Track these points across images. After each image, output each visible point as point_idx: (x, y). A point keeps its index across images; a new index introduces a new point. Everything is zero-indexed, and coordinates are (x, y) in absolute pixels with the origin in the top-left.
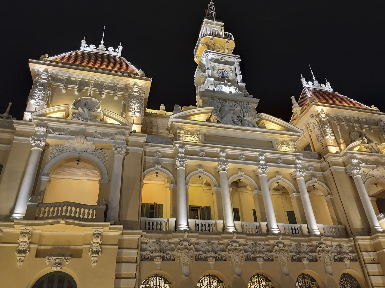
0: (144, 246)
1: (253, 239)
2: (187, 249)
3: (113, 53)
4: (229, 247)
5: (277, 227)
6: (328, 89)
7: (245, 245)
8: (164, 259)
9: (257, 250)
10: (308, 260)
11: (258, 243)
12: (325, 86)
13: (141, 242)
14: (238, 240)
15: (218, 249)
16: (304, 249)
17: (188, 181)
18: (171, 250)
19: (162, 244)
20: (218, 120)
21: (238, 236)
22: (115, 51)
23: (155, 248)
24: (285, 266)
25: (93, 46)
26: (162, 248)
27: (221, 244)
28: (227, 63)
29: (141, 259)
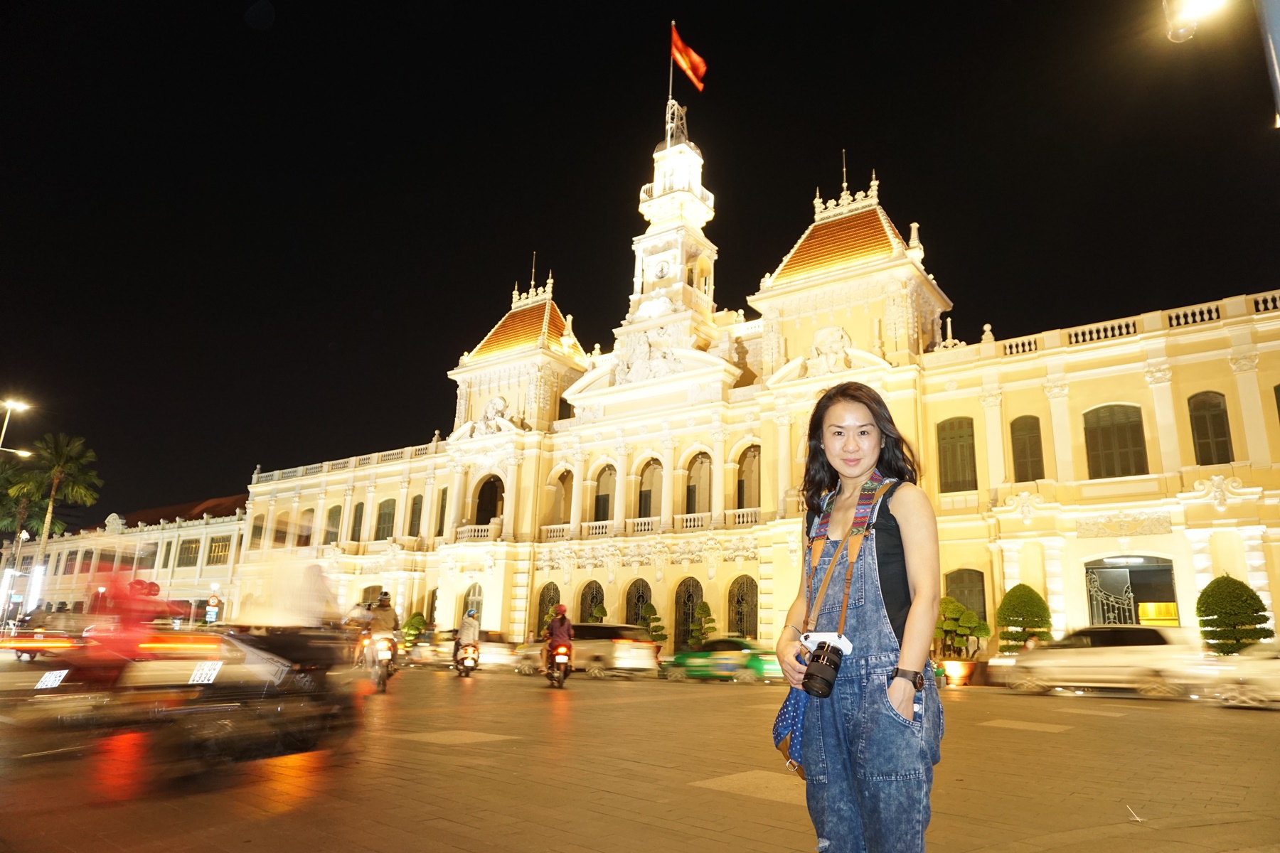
0: (540, 556)
1: (635, 541)
2: (568, 557)
3: (543, 295)
4: (607, 553)
5: (670, 522)
6: (869, 200)
7: (626, 548)
8: (553, 568)
9: (636, 553)
10: (689, 562)
11: (642, 543)
12: (864, 194)
13: (535, 553)
14: (615, 544)
15: (600, 555)
16: (693, 548)
17: (589, 476)
18: (559, 559)
19: (553, 553)
20: (623, 377)
21: (616, 538)
22: (544, 291)
23: (547, 557)
24: (661, 569)
25: (524, 295)
26: (553, 557)
27: (603, 549)
28: (668, 247)
29: (535, 568)
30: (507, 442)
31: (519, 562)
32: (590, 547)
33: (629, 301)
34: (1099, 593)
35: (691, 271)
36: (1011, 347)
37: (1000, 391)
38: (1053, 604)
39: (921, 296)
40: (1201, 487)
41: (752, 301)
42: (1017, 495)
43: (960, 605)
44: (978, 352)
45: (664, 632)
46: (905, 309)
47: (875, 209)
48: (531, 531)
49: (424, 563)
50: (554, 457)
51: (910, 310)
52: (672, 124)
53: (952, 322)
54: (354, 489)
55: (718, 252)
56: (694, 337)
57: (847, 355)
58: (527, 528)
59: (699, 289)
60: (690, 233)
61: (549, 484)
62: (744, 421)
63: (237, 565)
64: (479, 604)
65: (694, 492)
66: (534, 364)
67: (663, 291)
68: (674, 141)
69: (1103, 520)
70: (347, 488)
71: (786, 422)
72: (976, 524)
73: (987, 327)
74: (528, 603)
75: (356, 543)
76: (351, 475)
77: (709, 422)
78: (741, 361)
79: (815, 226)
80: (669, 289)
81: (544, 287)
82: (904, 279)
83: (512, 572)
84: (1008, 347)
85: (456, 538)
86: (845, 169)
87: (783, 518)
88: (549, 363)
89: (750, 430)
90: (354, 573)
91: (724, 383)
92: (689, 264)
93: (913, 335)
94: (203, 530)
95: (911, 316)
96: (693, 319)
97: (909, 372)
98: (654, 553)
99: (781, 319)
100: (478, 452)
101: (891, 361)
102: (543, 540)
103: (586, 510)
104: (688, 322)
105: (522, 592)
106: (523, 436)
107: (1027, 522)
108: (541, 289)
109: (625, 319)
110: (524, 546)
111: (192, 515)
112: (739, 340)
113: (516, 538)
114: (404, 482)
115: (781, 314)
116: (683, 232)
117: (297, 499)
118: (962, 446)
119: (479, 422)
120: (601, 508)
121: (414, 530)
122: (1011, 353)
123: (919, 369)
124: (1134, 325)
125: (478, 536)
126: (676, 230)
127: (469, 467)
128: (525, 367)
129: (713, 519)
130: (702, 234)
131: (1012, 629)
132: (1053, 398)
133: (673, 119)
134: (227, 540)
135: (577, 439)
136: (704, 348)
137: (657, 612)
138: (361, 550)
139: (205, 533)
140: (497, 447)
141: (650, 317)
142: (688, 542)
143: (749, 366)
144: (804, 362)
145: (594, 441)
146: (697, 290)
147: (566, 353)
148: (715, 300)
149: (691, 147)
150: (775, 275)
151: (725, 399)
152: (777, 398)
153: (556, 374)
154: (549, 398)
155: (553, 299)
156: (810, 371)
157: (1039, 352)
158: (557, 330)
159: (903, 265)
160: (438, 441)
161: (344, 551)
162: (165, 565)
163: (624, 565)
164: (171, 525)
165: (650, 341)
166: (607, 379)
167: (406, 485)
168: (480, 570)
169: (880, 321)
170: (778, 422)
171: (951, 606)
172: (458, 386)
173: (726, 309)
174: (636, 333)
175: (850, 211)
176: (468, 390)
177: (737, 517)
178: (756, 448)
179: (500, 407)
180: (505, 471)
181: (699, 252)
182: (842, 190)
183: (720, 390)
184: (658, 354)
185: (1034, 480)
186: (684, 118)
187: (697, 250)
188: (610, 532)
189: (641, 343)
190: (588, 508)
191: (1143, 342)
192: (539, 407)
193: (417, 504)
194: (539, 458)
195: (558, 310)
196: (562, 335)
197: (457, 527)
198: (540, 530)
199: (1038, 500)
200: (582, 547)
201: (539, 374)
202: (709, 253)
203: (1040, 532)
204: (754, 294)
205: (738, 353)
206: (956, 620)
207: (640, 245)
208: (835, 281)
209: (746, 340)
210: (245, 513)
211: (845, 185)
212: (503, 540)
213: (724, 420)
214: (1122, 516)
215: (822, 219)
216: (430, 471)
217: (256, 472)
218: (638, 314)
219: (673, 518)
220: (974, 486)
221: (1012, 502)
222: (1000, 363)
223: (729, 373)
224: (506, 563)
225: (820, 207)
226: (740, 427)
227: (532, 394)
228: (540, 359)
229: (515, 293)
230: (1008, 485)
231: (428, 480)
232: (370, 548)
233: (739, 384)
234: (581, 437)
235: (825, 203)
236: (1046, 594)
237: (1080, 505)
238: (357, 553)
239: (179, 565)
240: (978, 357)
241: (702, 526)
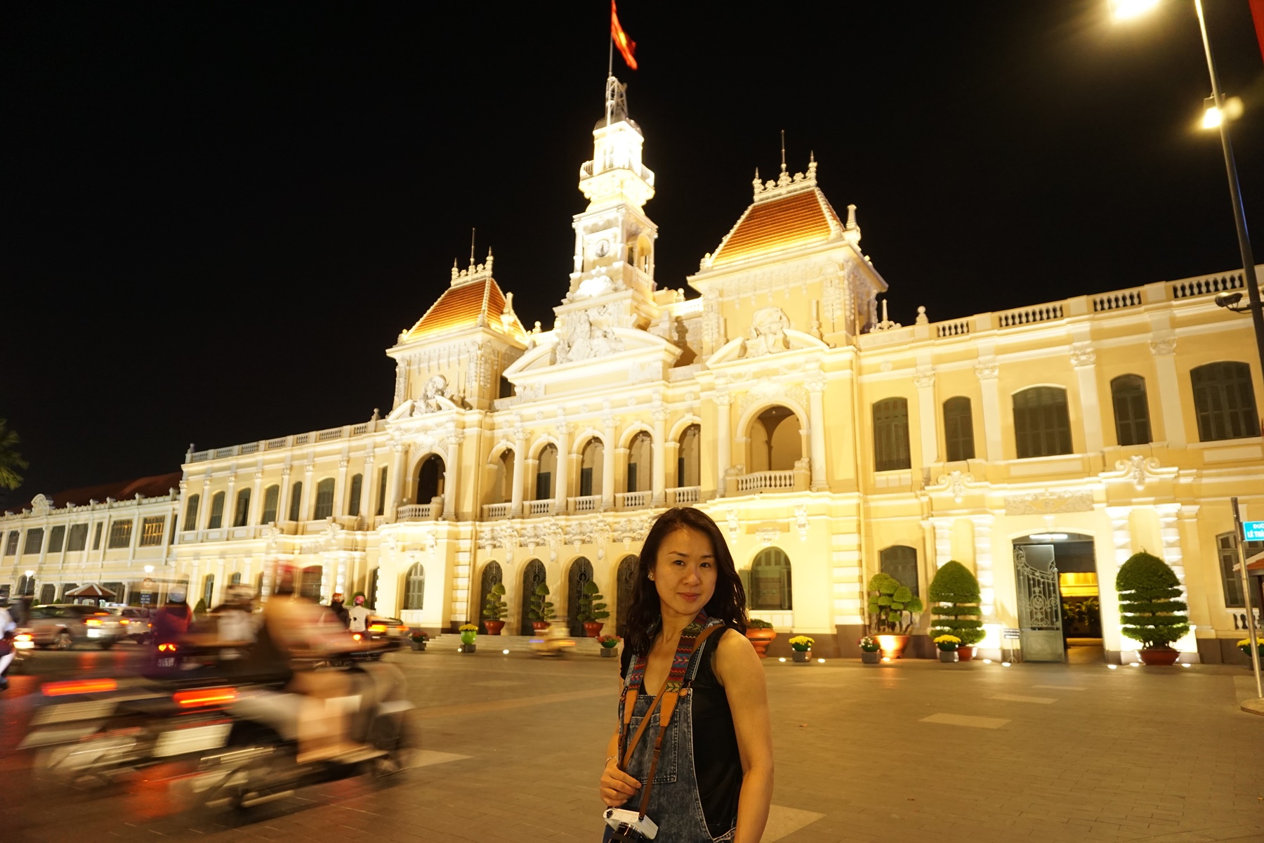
0: (482, 535)
1: (576, 519)
2: (511, 536)
3: (482, 273)
4: (548, 531)
5: (612, 500)
6: (807, 182)
7: (568, 526)
8: (495, 546)
9: (578, 531)
10: (630, 540)
11: (583, 522)
12: (802, 176)
13: (476, 532)
14: (558, 522)
15: (542, 533)
16: (634, 526)
17: (531, 453)
18: (501, 538)
19: (495, 532)
20: (563, 355)
21: (557, 517)
22: (484, 269)
23: (489, 536)
24: (602, 548)
25: (464, 272)
26: (495, 536)
27: (545, 527)
28: (608, 225)
29: (477, 547)
30: (447, 421)
31: (461, 541)
32: (532, 525)
33: (569, 279)
34: (1026, 568)
35: (631, 250)
36: (944, 329)
37: (933, 372)
38: (983, 579)
39: (858, 278)
40: (1122, 467)
41: (692, 281)
42: (949, 474)
43: (894, 581)
44: (913, 334)
45: (606, 610)
46: (842, 290)
47: (813, 191)
48: (473, 510)
49: (365, 542)
50: (495, 435)
51: (847, 292)
52: (612, 101)
53: (888, 304)
54: (291, 468)
55: (659, 231)
56: (635, 316)
57: (785, 336)
58: (468, 507)
59: (640, 268)
60: (631, 211)
61: (491, 463)
62: (684, 401)
63: (172, 546)
64: (421, 584)
65: (635, 470)
66: (474, 343)
67: (604, 269)
68: (614, 119)
69: (1029, 498)
70: (284, 467)
71: (726, 400)
72: (910, 501)
73: (921, 310)
74: (471, 582)
75: (294, 523)
76: (289, 454)
77: (649, 401)
78: (681, 340)
79: (755, 207)
80: (610, 268)
81: (484, 264)
82: (842, 261)
83: (453, 551)
84: (941, 329)
85: (397, 518)
86: (783, 150)
87: (723, 496)
88: (489, 341)
89: (691, 410)
90: (293, 553)
91: (665, 362)
92: (629, 243)
93: (850, 317)
94: (135, 511)
95: (848, 297)
96: (633, 298)
97: (846, 354)
98: (596, 531)
99: (720, 299)
100: (418, 431)
101: (829, 342)
102: (485, 519)
103: (528, 489)
104: (629, 302)
105: (464, 571)
106: (464, 415)
107: (959, 501)
108: (480, 266)
109: (565, 298)
110: (466, 525)
111: (124, 496)
112: (679, 319)
113: (458, 517)
114: (343, 461)
115: (721, 295)
116: (623, 210)
117: (233, 479)
118: (896, 426)
119: (418, 400)
120: (543, 487)
121: (354, 509)
122: (944, 335)
123: (855, 350)
124: (1061, 309)
125: (419, 515)
126: (616, 209)
127: (409, 446)
128: (465, 345)
129: (654, 497)
130: (642, 212)
131: (943, 604)
132: (984, 379)
133: (613, 96)
134: (160, 520)
135: (518, 418)
136: (644, 327)
137: (600, 589)
138: (300, 530)
139: (137, 513)
140: (438, 425)
141: (591, 296)
142: (629, 521)
143: (689, 345)
144: (744, 342)
145: (534, 419)
146: (637, 269)
147: (506, 331)
148: (656, 279)
149: (631, 125)
150: (715, 255)
151: (666, 378)
152: (717, 377)
153: (496, 352)
154: (489, 377)
155: (493, 276)
156: (749, 351)
157: (971, 335)
158: (497, 307)
159: (840, 247)
160: (377, 419)
161: (282, 531)
162: (96, 546)
163: (566, 544)
164: (102, 506)
165: (591, 319)
166: (548, 358)
167: (345, 464)
168: (422, 549)
169: (818, 303)
170: (718, 402)
171: (886, 583)
172: (397, 364)
173: (666, 288)
174: (577, 312)
175: (789, 192)
176: (408, 368)
177: (678, 495)
178: (696, 427)
179: (441, 386)
180: (446, 449)
181: (639, 230)
182: (781, 171)
183: (661, 370)
184: (599, 333)
185: (965, 459)
186: (624, 95)
187: (637, 228)
188: (552, 510)
189: (582, 321)
190: (530, 486)
191: (1070, 326)
192: (480, 386)
193: (357, 482)
194: (480, 437)
195: (498, 287)
196: (502, 313)
197: (398, 506)
198: (482, 510)
199: (969, 479)
200: (524, 526)
201: (479, 352)
202: (649, 232)
203: (970, 510)
204: (694, 274)
205: (678, 332)
206: (891, 596)
207: (580, 223)
208: (774, 262)
209: (686, 320)
210: (179, 493)
211: (784, 166)
212: (444, 520)
213: (665, 399)
214: (1047, 494)
215: (762, 200)
216: (370, 450)
217: (189, 451)
218: (579, 292)
219: (615, 497)
220: (907, 465)
221: (945, 481)
222: (933, 345)
223: (669, 352)
224: (448, 543)
225: (759, 188)
226: (680, 406)
227: (472, 373)
228: (480, 337)
229: (455, 270)
230: (941, 464)
231: (368, 459)
232: (310, 528)
233: (679, 364)
234: (522, 416)
235: (764, 183)
236: (976, 570)
237: (1009, 483)
238: (296, 533)
239: (111, 547)
240: (912, 339)
241: (643, 504)
